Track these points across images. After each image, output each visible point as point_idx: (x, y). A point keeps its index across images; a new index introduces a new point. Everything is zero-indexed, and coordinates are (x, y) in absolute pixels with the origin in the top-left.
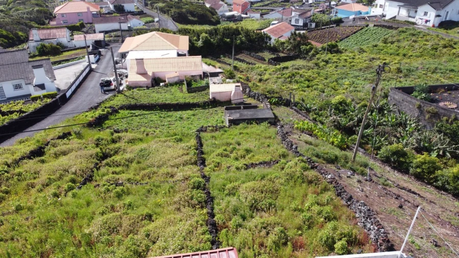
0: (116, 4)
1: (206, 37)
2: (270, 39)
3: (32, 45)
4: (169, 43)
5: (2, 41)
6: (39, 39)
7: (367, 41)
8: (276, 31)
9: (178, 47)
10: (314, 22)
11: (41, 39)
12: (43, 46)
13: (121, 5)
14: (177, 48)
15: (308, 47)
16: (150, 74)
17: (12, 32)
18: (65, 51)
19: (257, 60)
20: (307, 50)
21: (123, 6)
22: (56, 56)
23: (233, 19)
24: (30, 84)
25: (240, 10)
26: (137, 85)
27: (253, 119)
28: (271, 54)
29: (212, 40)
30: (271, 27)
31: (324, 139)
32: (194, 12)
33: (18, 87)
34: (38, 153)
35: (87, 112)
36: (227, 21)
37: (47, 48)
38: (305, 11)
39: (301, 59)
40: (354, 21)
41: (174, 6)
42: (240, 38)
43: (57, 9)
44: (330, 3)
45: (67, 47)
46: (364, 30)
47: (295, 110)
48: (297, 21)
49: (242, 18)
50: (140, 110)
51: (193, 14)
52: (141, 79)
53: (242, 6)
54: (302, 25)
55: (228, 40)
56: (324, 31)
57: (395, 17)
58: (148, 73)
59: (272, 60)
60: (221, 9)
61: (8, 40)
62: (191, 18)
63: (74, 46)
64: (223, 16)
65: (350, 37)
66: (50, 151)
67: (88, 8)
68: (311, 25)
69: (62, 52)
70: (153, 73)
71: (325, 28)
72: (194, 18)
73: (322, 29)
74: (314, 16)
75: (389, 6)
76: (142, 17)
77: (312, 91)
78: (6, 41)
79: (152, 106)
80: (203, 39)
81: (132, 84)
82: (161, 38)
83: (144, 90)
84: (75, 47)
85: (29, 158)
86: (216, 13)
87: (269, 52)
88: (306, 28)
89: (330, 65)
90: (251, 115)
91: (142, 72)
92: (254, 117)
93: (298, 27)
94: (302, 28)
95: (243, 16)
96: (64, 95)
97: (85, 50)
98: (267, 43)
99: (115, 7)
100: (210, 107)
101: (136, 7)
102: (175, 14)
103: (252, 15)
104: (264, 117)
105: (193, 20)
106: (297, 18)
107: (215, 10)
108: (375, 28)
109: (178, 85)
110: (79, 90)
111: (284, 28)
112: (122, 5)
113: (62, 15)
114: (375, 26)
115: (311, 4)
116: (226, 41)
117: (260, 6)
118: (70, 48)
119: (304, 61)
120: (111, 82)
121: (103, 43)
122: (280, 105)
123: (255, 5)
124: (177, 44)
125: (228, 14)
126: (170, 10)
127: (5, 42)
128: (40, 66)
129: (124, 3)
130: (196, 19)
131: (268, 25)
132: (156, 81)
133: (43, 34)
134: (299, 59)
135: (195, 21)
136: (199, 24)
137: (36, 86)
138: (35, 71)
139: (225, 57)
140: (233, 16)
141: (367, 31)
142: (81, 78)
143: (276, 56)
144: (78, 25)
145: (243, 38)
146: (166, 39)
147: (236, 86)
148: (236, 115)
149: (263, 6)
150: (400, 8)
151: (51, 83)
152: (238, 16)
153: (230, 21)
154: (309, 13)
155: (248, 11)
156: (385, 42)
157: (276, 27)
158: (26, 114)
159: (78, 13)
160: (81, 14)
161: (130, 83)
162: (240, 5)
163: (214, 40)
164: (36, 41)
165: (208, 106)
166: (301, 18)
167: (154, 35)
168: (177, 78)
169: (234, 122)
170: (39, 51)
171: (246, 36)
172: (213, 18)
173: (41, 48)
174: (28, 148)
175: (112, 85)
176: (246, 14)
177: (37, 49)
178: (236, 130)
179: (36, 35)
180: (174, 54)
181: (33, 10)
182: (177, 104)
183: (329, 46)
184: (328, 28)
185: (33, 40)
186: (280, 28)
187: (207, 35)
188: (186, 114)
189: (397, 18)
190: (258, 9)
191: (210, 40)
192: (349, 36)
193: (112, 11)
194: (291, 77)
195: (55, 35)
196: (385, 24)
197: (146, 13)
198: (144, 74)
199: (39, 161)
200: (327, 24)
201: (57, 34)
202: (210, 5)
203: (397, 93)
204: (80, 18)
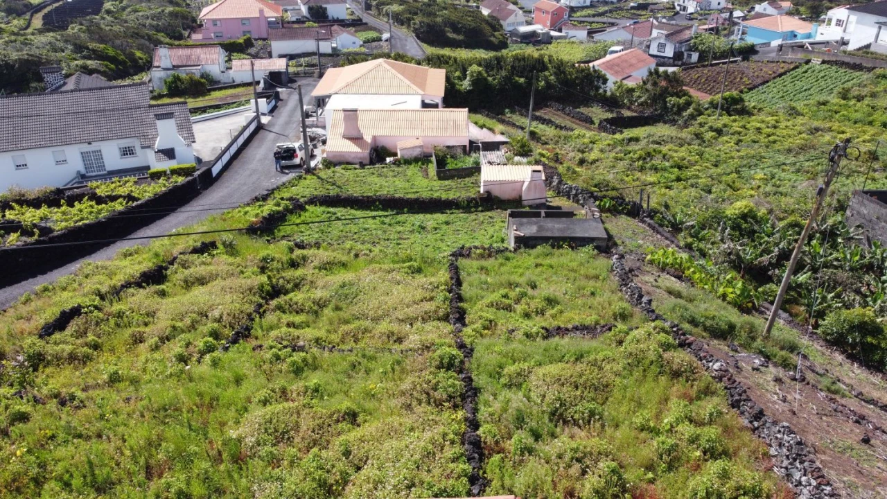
0: (312, 4)
1: (479, 73)
2: (605, 81)
3: (157, 76)
4: (408, 82)
5: (106, 66)
6: (169, 66)
7: (807, 93)
8: (618, 65)
9: (424, 91)
10: (696, 50)
11: (174, 66)
12: (177, 79)
13: (321, 7)
14: (423, 93)
15: (682, 101)
16: (368, 139)
17: (123, 51)
18: (214, 90)
19: (578, 121)
20: (679, 105)
21: (326, 9)
22: (198, 97)
23: (533, 40)
24: (149, 147)
25: (548, 23)
26: (342, 159)
27: (564, 239)
28: (606, 111)
29: (490, 79)
30: (608, 57)
31: (706, 287)
32: (459, 23)
33: (127, 152)
34: (155, 276)
35: (248, 205)
36: (521, 42)
37: (183, 83)
38: (679, 28)
39: (665, 122)
40: (781, 50)
41: (421, 11)
42: (546, 78)
43: (205, 11)
44: (731, 13)
45: (219, 82)
46: (800, 70)
47: (649, 225)
48: (661, 47)
49: (552, 37)
50: (345, 207)
51: (455, 28)
52: (351, 148)
53: (553, 14)
54: (671, 55)
55: (522, 80)
56: (717, 69)
57: (868, 46)
58: (365, 137)
59: (608, 123)
60: (511, 19)
61: (117, 66)
62: (451, 35)
63: (231, 80)
64: (514, 33)
65: (769, 84)
66: (177, 275)
67: (261, 11)
68: (690, 56)
69: (210, 91)
70: (374, 138)
71: (718, 64)
72: (458, 34)
73: (712, 65)
74: (696, 38)
75: (858, 22)
76: (360, 31)
77: (685, 188)
78: (113, 66)
79: (368, 201)
80: (472, 76)
81: (334, 156)
82: (394, 71)
83: (355, 169)
84: (234, 81)
85: (139, 285)
86: (501, 26)
87: (602, 107)
88: (680, 63)
89: (725, 138)
90: (559, 230)
91: (355, 134)
92: (566, 235)
93: (662, 60)
94: (671, 60)
95: (554, 33)
96: (209, 171)
97: (252, 88)
98: (598, 88)
99: (310, 9)
100: (480, 209)
101: (349, 11)
102: (422, 27)
103: (572, 32)
104: (587, 235)
105: (454, 39)
106: (662, 41)
107: (498, 20)
108: (825, 66)
109: (420, 163)
110: (235, 163)
111: (634, 61)
112: (324, 6)
113: (214, 22)
114: (824, 62)
115: (692, 14)
116: (517, 82)
117: (589, 16)
118: (225, 83)
119: (672, 128)
120: (294, 151)
121: (284, 78)
122: (620, 213)
123: (578, 14)
124: (422, 85)
125: (524, 29)
126: (413, 19)
127: (110, 69)
128: (169, 116)
129: (328, 2)
130: (461, 37)
131: (602, 53)
132: (379, 154)
133: (178, 57)
134: (661, 124)
135: (460, 41)
136: (466, 48)
137: (159, 151)
138: (160, 124)
139: (513, 112)
140: (534, 34)
141: (806, 72)
142: (241, 141)
143: (615, 115)
144: (241, 41)
145: (552, 77)
146: (403, 74)
147: (534, 171)
148: (530, 229)
149: (594, 16)
150: (880, 28)
151: (186, 147)
152: (544, 34)
153: (528, 44)
154: (687, 32)
155: (565, 24)
156: (844, 95)
157: (619, 57)
158: (139, 202)
159: (242, 19)
160: (246, 22)
161: (331, 155)
162: (547, 12)
163: (494, 79)
164: (165, 69)
165: (476, 206)
166: (671, 42)
167: (379, 65)
168: (419, 149)
169: (525, 243)
170: (169, 88)
171: (555, 74)
172: (494, 36)
173: (172, 82)
174: (137, 267)
175: (297, 156)
176: (560, 31)
177: (166, 82)
178: (528, 258)
179: (165, 57)
180: (415, 102)
181: (163, 11)
182: (417, 200)
183: (725, 99)
184: (724, 63)
185: (159, 67)
186: (626, 61)
187: (481, 69)
188: (431, 220)
189: (872, 49)
190: (584, 22)
191: (486, 79)
192: (767, 82)
193: (304, 17)
194: (644, 159)
195: (198, 58)
196: (847, 59)
197: (366, 24)
198: (357, 139)
199: (156, 292)
200: (724, 55)
201: (203, 56)
202: (490, 11)
203: (866, 202)
204: (246, 28)
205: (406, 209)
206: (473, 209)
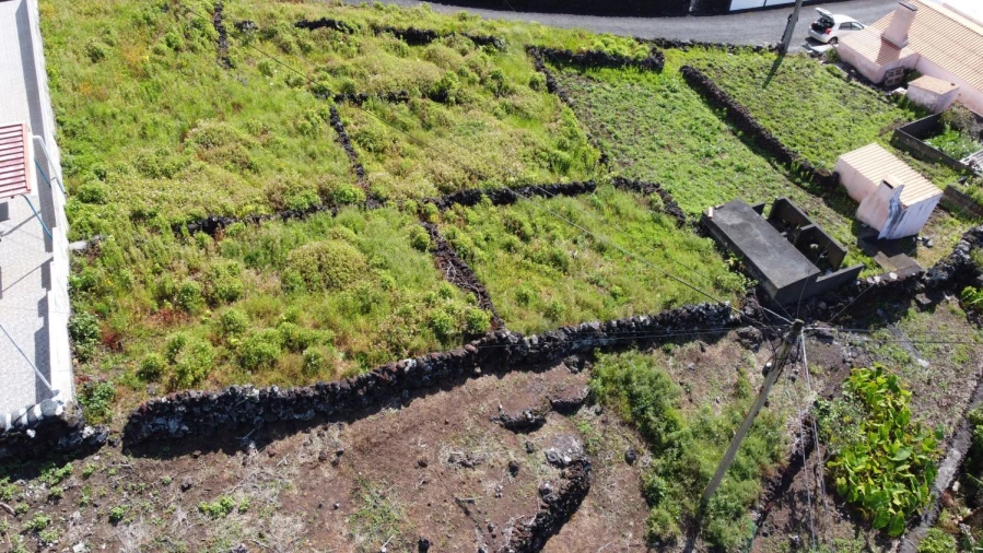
16: (904, 54)
27: (741, 254)
34: (417, 37)
52: (871, 52)
58: (903, 50)
70: (918, 57)
79: (720, 101)
81: (847, 51)
85: (397, 34)
90: (754, 245)
91: (895, 39)
92: (748, 251)
109: (912, 113)
148: (731, 218)
168: (933, 98)
175: (829, 32)
198: (892, 46)
205: (740, 133)
206: (798, 180)
